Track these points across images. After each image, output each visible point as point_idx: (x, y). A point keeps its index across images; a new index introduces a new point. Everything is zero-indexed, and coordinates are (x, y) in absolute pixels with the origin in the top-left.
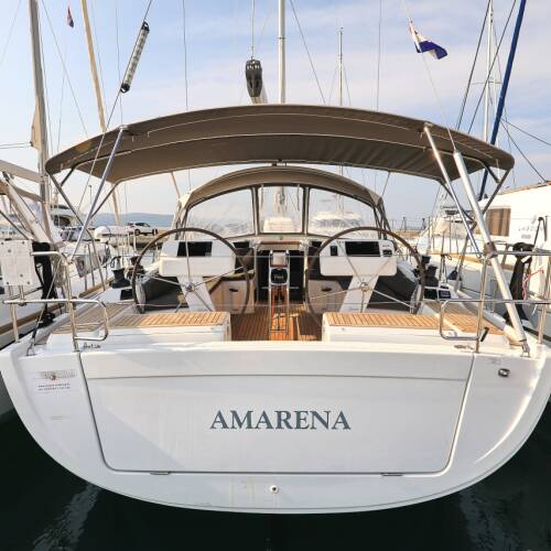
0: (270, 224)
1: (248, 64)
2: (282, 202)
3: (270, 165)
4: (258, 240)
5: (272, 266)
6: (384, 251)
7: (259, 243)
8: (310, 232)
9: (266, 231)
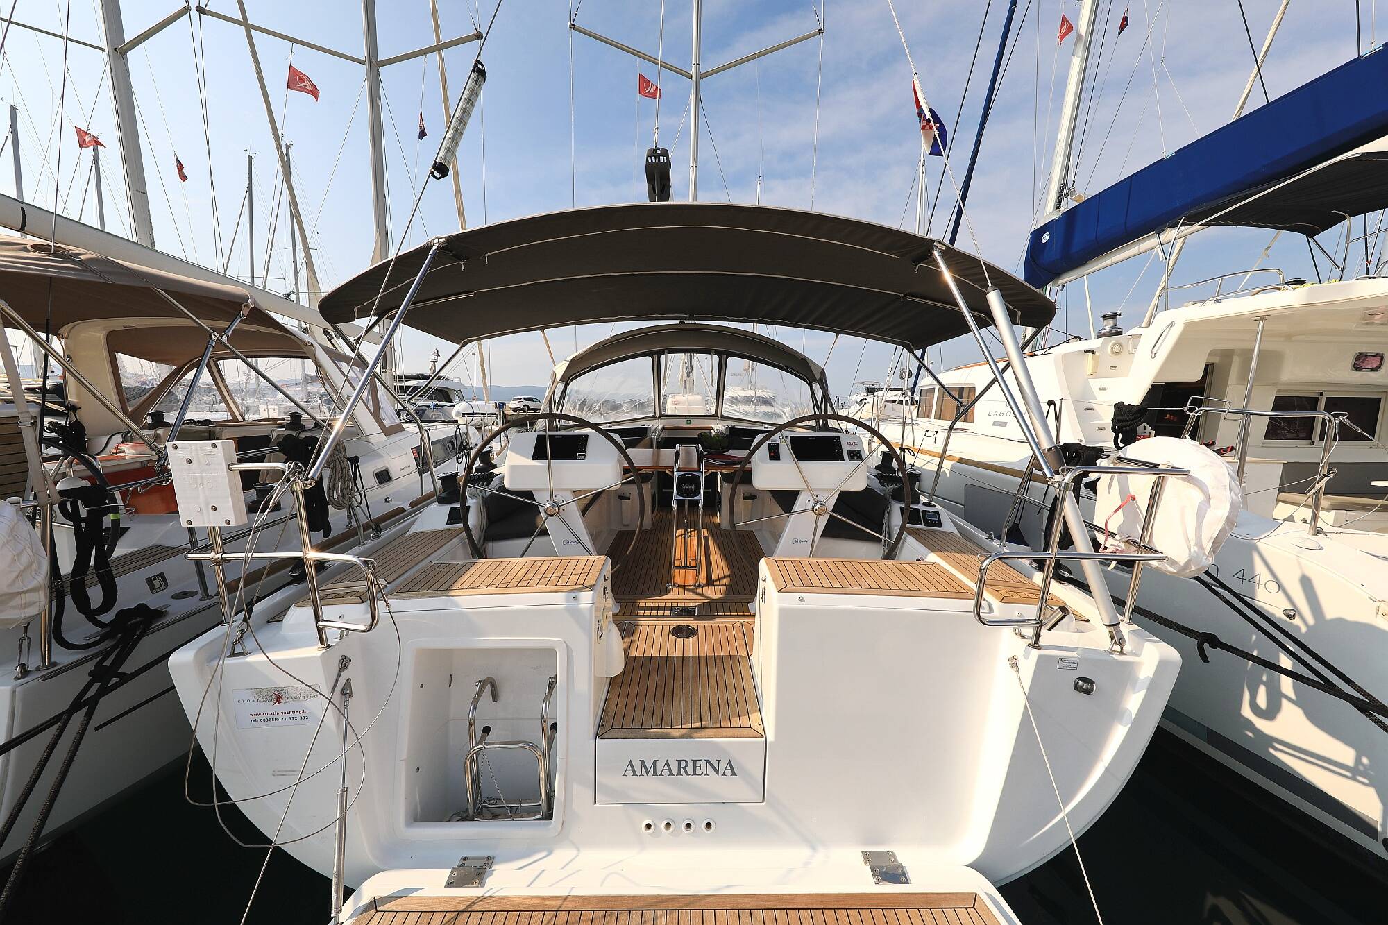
0: (676, 403)
1: (651, 153)
2: (689, 374)
3: (677, 322)
4: (659, 424)
5: (678, 470)
6: (850, 452)
7: (660, 427)
8: (725, 414)
9: (669, 412)
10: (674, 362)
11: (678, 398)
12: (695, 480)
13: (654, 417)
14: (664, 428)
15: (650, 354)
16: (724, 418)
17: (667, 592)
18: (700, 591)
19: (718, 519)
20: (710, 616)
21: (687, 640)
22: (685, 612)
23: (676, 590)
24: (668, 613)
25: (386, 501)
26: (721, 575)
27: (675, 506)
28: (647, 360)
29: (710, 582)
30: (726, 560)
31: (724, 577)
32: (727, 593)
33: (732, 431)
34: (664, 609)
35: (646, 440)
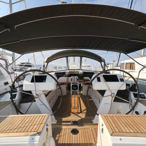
0: (71, 67)
2: (74, 61)
4: (68, 71)
5: (72, 83)
6: (120, 79)
7: (68, 72)
8: (82, 69)
9: (70, 69)
10: (71, 59)
11: (72, 66)
12: (76, 86)
13: (67, 70)
14: (69, 72)
15: (66, 57)
16: (82, 70)
17: (70, 115)
18: (79, 115)
19: (82, 92)
20: (82, 125)
21: (76, 135)
22: (75, 123)
23: (72, 115)
24: (70, 124)
25: (6, 89)
26: (84, 109)
27: (71, 93)
28: (65, 58)
29: (81, 112)
30: (85, 104)
31: (85, 110)
32: (86, 116)
33: (84, 73)
34: (69, 122)
35: (65, 75)
